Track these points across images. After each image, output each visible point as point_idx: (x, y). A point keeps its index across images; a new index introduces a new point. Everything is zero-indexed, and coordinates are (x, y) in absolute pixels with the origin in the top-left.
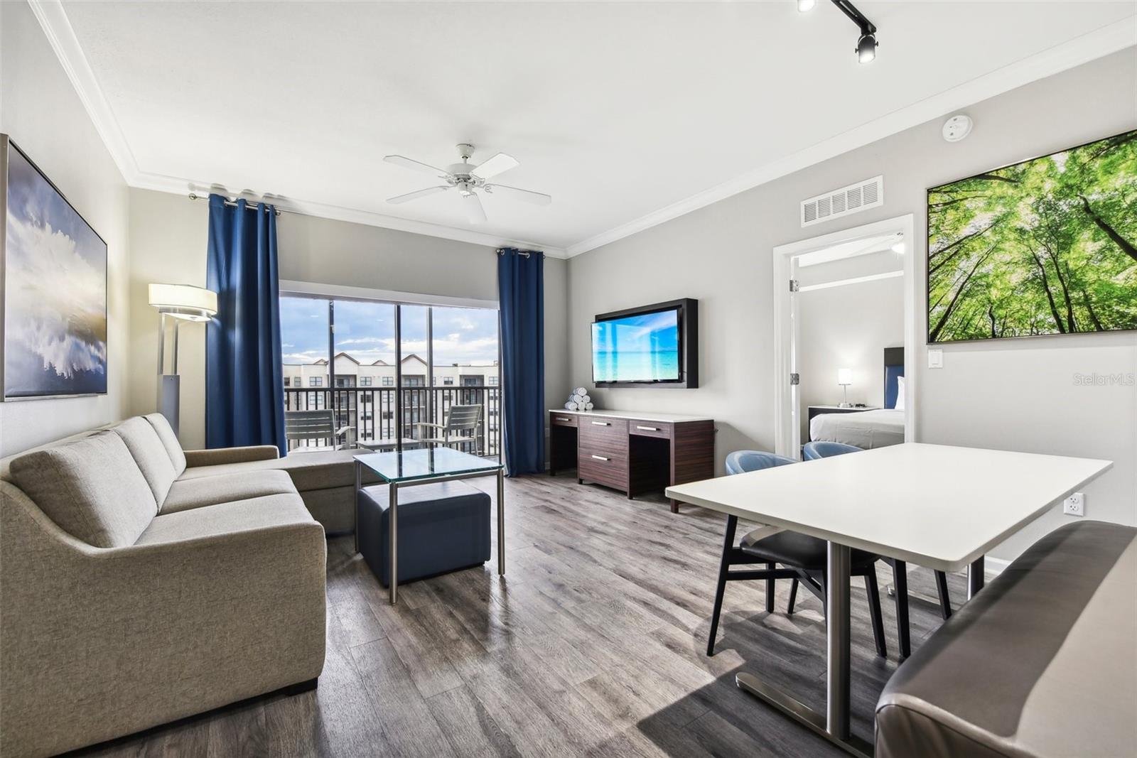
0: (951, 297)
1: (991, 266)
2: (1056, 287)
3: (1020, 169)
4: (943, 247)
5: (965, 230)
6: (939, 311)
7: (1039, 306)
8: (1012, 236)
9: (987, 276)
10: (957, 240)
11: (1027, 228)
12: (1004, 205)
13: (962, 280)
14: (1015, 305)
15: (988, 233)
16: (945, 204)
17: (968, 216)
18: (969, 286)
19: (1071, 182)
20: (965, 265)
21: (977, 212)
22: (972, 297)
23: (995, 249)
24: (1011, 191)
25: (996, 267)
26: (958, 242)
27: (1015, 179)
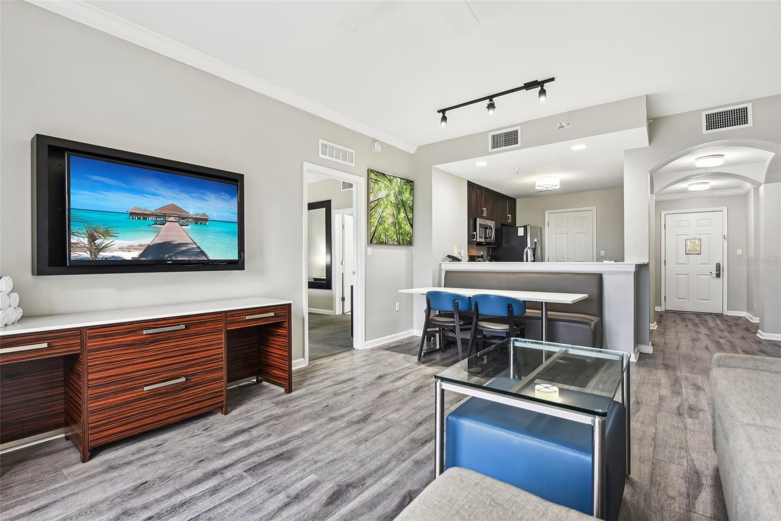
0: (376, 223)
1: (385, 214)
2: (397, 228)
3: (392, 177)
4: (375, 200)
5: (380, 196)
6: (373, 228)
7: (394, 233)
8: (390, 203)
9: (384, 217)
10: (378, 198)
11: (393, 202)
12: (388, 190)
13: (379, 217)
14: (390, 232)
15: (385, 199)
16: (375, 180)
17: (380, 190)
18: (380, 220)
19: (400, 190)
20: (380, 210)
21: (382, 189)
22: (381, 225)
23: (386, 207)
24: (390, 186)
25: (386, 215)
26: (378, 200)
27: (390, 181)
